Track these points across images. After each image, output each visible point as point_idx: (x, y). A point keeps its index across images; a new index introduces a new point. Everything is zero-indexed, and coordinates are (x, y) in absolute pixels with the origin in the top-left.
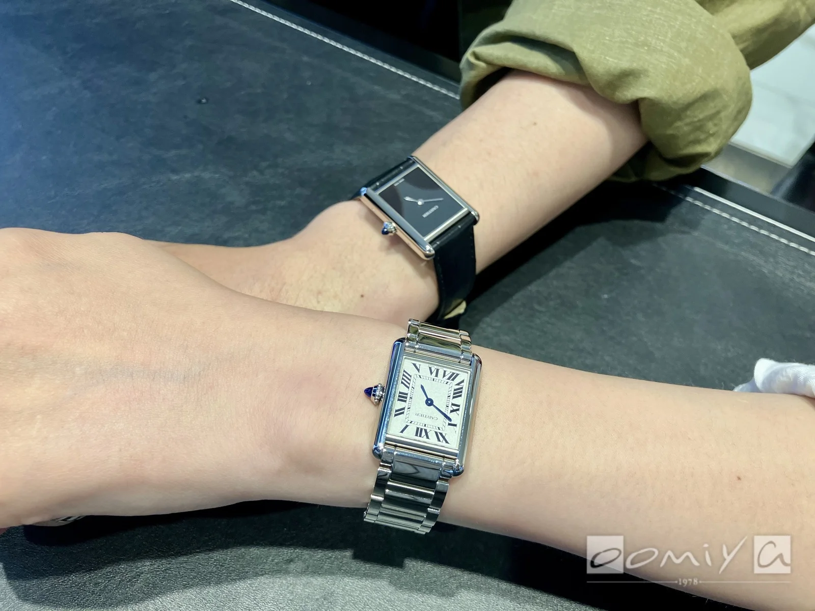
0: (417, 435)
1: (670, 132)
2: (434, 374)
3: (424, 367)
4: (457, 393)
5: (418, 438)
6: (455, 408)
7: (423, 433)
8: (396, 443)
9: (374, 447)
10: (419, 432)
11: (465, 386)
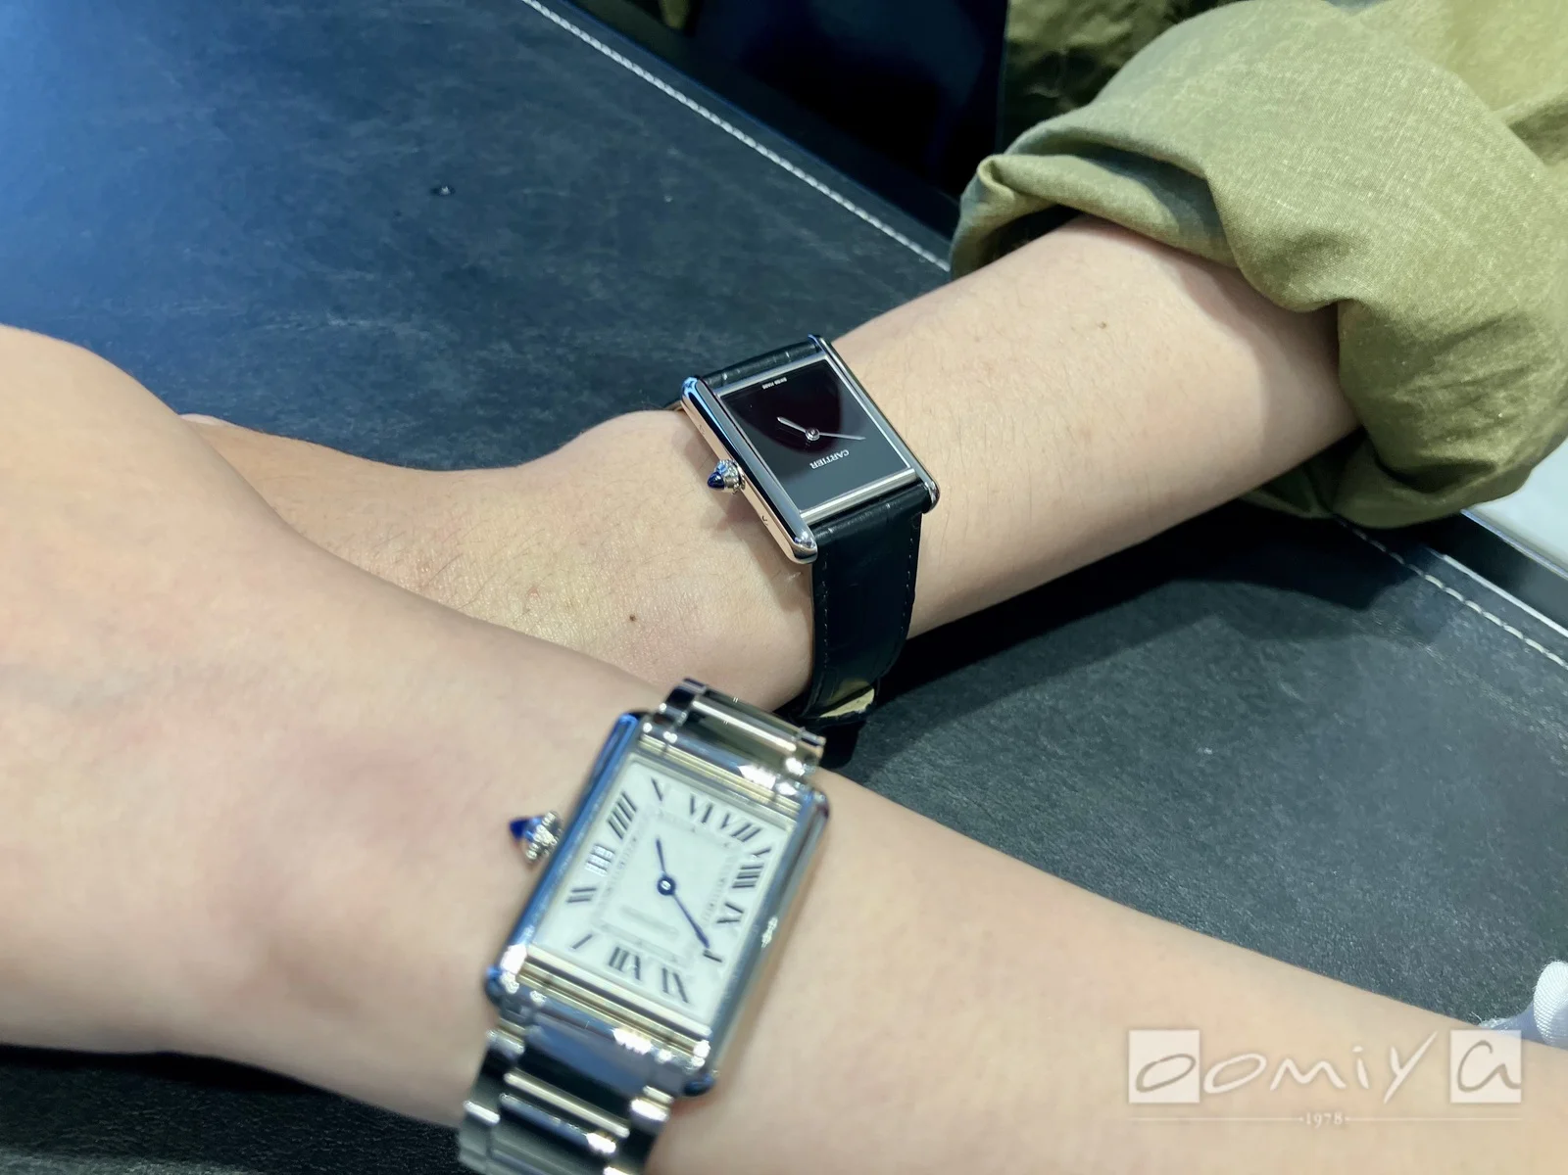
0: (611, 963)
1: (1400, 396)
2: (700, 813)
3: (678, 793)
4: (746, 878)
5: (612, 973)
6: (731, 914)
7: (630, 965)
8: (549, 975)
9: (490, 971)
10: (617, 958)
11: (771, 864)
